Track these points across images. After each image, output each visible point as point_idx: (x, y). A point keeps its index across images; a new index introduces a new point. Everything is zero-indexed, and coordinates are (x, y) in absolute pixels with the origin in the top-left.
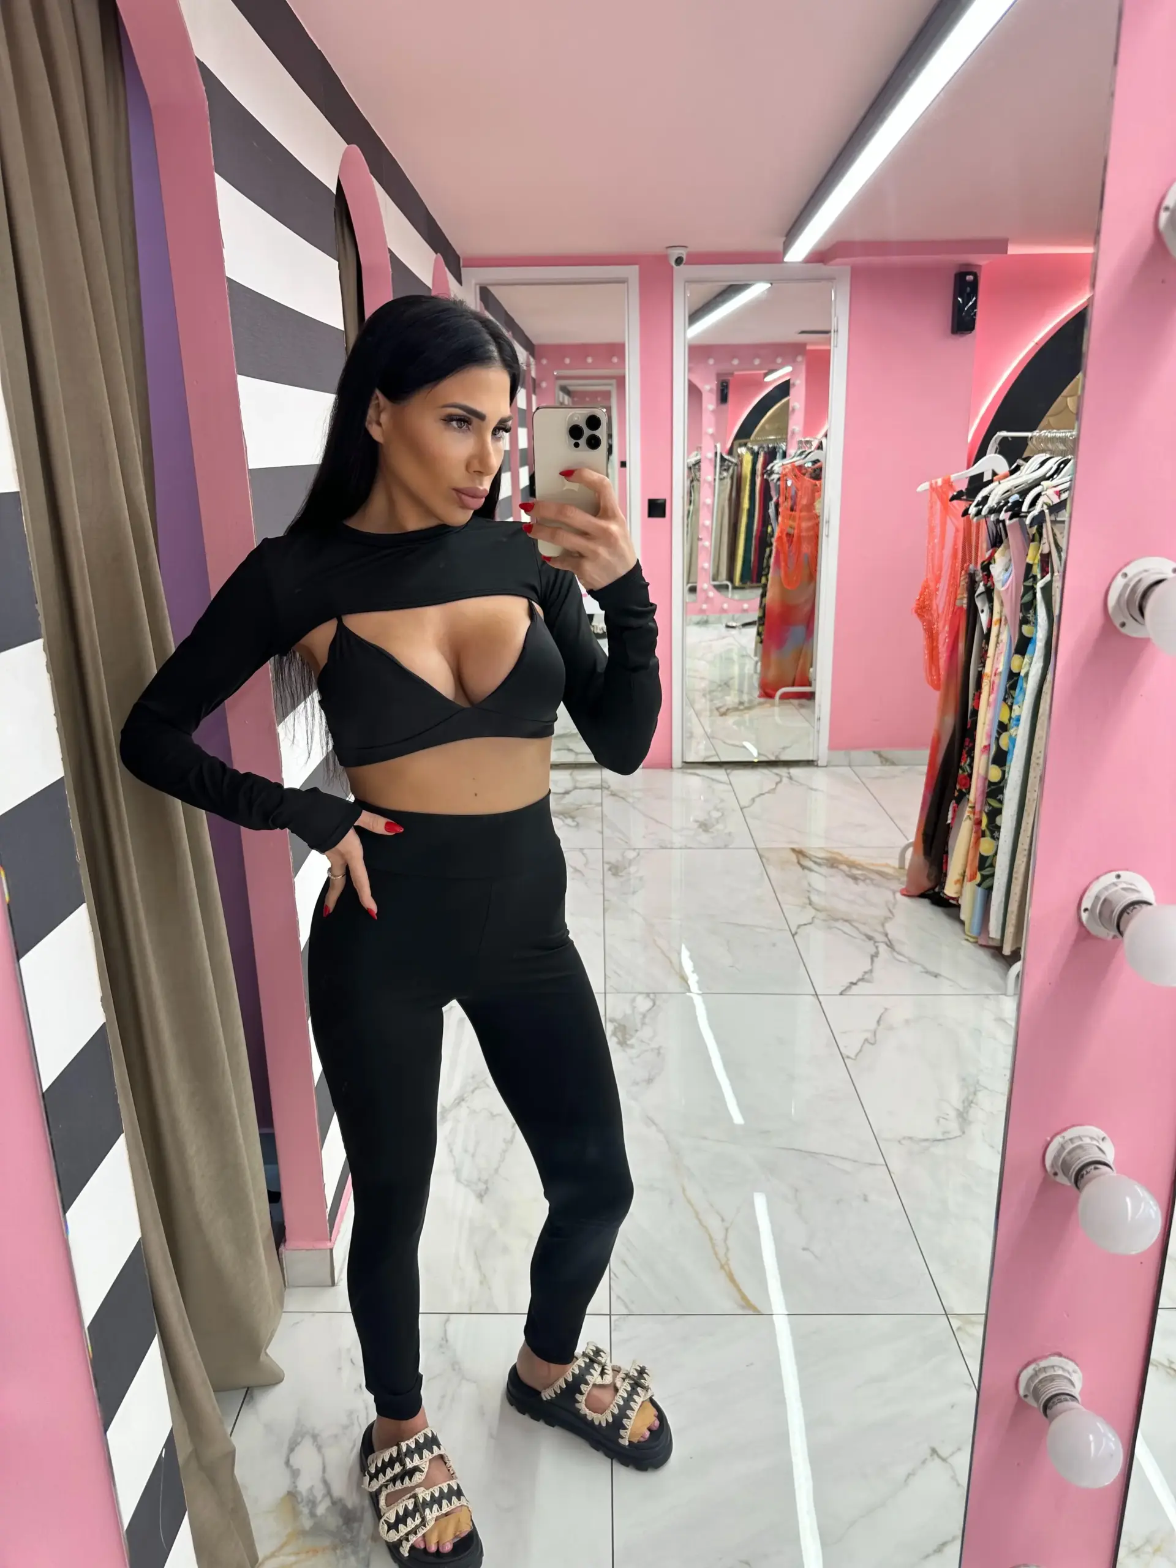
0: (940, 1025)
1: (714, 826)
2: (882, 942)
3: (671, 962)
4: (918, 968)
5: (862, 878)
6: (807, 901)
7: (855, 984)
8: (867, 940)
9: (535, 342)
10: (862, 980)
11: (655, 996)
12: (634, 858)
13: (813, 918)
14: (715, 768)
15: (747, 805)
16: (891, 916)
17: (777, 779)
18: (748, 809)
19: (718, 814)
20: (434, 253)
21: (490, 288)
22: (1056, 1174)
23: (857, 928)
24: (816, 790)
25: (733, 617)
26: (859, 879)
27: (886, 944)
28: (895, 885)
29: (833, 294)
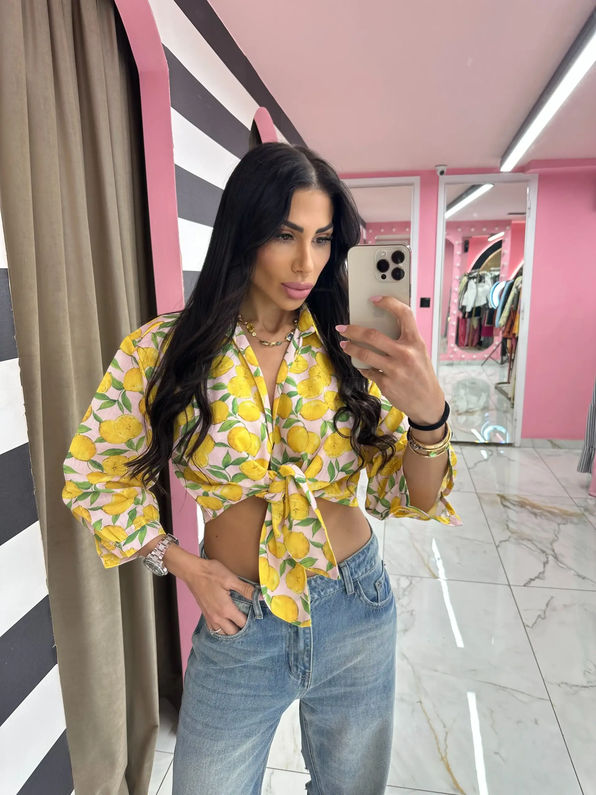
0: (586, 610)
2: (551, 555)
4: (572, 572)
5: (540, 515)
6: (506, 527)
7: (533, 580)
8: (541, 553)
9: (366, 221)
10: (538, 577)
11: (412, 578)
13: (509, 537)
15: (472, 468)
16: (556, 538)
17: (490, 453)
23: (536, 546)
25: (467, 363)
26: (538, 515)
27: (554, 556)
28: (559, 520)
29: (528, 189)
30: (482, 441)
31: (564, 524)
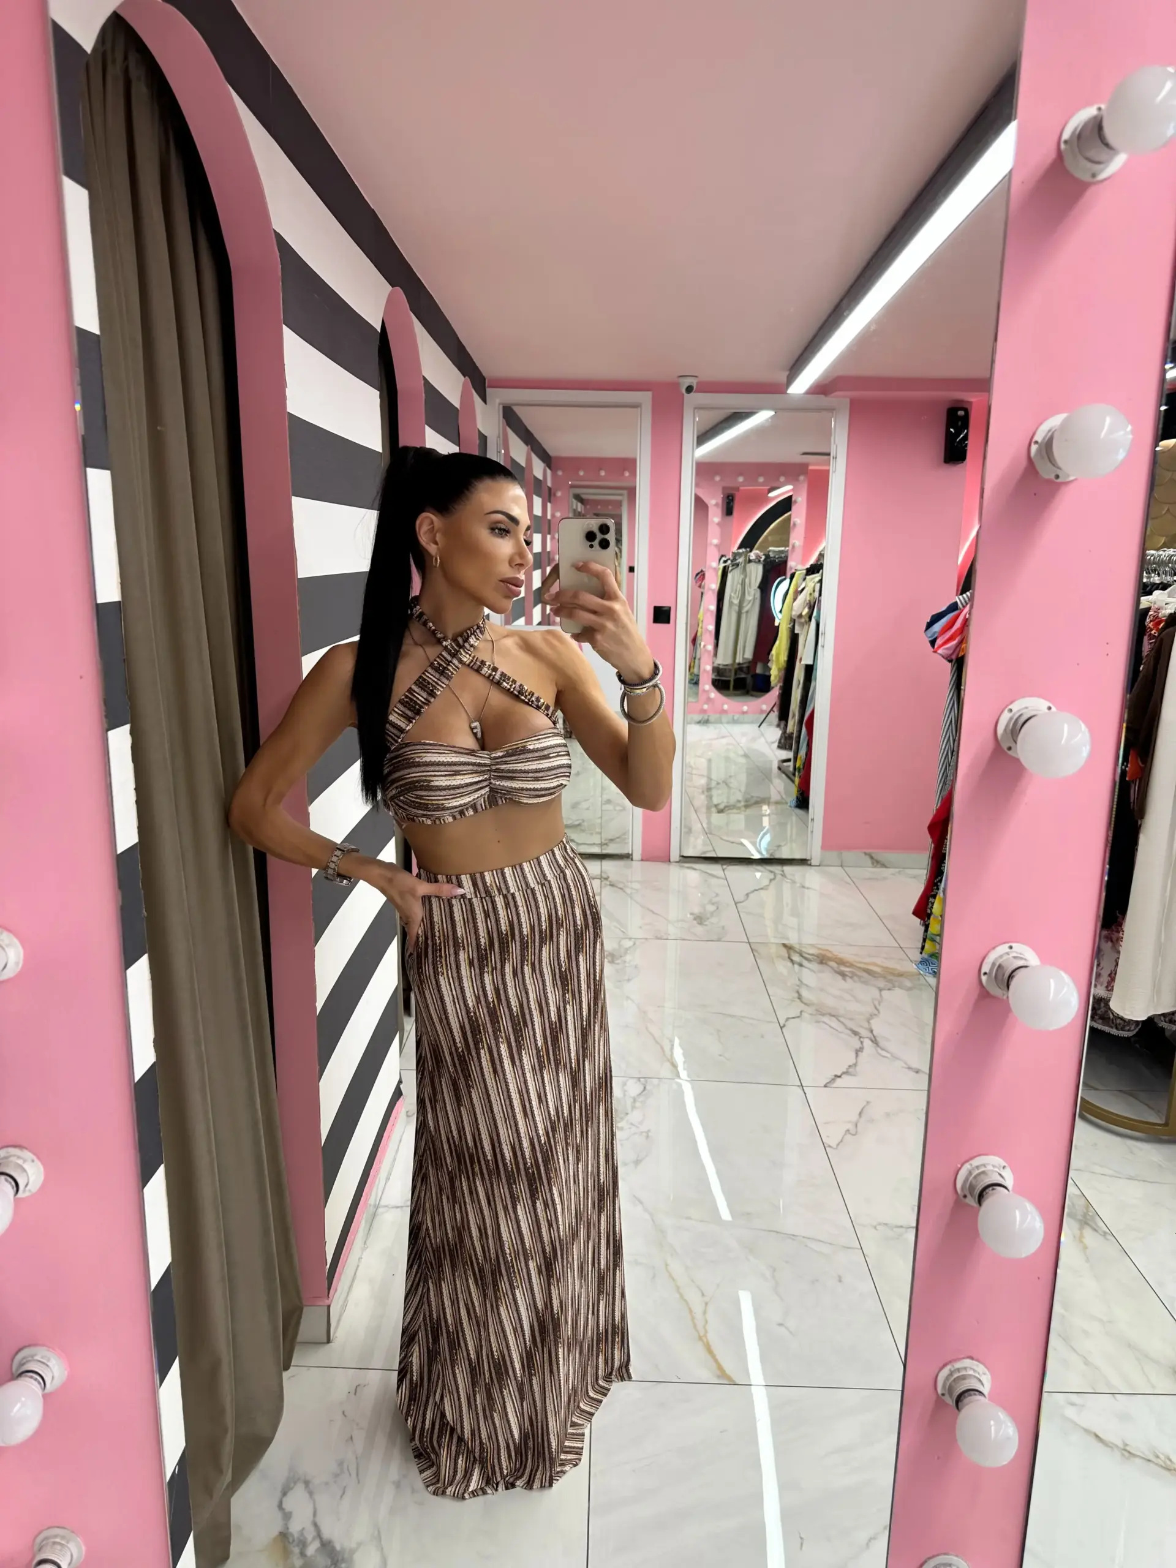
1: (708, 919)
2: (868, 1037)
3: (662, 1048)
4: (900, 1063)
5: (850, 975)
6: (796, 995)
7: (840, 1077)
8: (853, 1035)
9: (551, 453)
10: (846, 1073)
11: (646, 1082)
12: (630, 947)
13: (801, 1012)
14: (712, 863)
15: (742, 899)
16: (876, 1012)
17: (772, 876)
18: (742, 904)
19: (711, 908)
20: (462, 377)
21: (515, 408)
22: (965, 1196)
23: (843, 1024)
24: (808, 888)
25: (733, 719)
26: (847, 975)
27: (872, 1041)
28: (881, 983)
29: (833, 423)
30: (757, 856)
31: (889, 989)
